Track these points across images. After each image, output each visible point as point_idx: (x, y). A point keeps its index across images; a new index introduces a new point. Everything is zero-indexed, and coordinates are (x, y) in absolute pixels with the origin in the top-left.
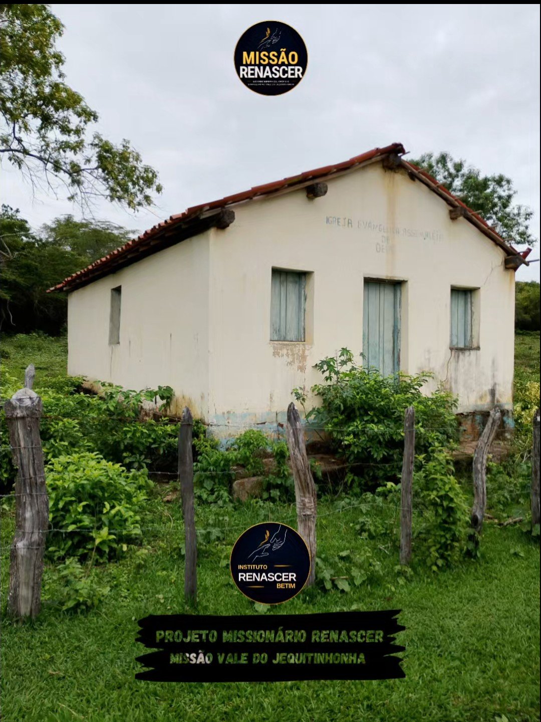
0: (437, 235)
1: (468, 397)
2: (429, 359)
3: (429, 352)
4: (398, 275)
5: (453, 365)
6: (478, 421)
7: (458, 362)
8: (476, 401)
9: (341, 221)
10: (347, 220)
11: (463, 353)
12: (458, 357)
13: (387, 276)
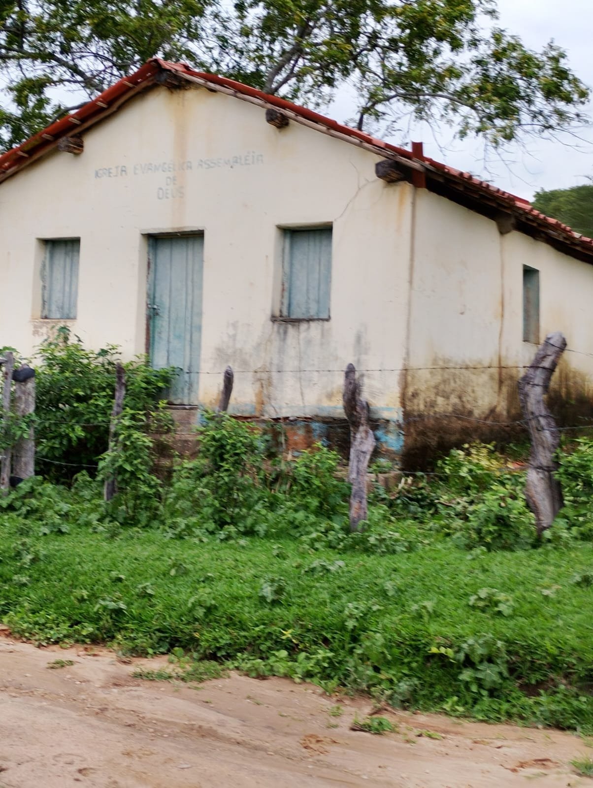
0: (253, 156)
1: (302, 394)
2: (234, 336)
3: (234, 325)
4: (190, 224)
5: (276, 343)
6: (318, 432)
7: (284, 340)
8: (319, 400)
9: (113, 171)
10: (120, 169)
11: (293, 326)
12: (285, 332)
13: (174, 228)
